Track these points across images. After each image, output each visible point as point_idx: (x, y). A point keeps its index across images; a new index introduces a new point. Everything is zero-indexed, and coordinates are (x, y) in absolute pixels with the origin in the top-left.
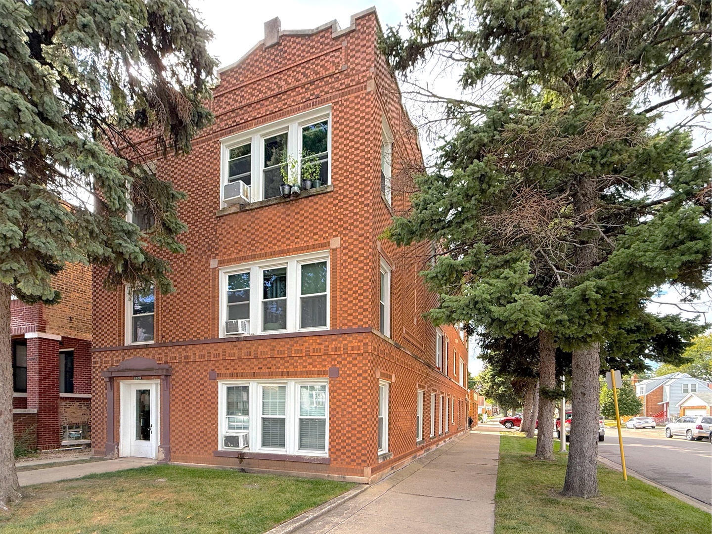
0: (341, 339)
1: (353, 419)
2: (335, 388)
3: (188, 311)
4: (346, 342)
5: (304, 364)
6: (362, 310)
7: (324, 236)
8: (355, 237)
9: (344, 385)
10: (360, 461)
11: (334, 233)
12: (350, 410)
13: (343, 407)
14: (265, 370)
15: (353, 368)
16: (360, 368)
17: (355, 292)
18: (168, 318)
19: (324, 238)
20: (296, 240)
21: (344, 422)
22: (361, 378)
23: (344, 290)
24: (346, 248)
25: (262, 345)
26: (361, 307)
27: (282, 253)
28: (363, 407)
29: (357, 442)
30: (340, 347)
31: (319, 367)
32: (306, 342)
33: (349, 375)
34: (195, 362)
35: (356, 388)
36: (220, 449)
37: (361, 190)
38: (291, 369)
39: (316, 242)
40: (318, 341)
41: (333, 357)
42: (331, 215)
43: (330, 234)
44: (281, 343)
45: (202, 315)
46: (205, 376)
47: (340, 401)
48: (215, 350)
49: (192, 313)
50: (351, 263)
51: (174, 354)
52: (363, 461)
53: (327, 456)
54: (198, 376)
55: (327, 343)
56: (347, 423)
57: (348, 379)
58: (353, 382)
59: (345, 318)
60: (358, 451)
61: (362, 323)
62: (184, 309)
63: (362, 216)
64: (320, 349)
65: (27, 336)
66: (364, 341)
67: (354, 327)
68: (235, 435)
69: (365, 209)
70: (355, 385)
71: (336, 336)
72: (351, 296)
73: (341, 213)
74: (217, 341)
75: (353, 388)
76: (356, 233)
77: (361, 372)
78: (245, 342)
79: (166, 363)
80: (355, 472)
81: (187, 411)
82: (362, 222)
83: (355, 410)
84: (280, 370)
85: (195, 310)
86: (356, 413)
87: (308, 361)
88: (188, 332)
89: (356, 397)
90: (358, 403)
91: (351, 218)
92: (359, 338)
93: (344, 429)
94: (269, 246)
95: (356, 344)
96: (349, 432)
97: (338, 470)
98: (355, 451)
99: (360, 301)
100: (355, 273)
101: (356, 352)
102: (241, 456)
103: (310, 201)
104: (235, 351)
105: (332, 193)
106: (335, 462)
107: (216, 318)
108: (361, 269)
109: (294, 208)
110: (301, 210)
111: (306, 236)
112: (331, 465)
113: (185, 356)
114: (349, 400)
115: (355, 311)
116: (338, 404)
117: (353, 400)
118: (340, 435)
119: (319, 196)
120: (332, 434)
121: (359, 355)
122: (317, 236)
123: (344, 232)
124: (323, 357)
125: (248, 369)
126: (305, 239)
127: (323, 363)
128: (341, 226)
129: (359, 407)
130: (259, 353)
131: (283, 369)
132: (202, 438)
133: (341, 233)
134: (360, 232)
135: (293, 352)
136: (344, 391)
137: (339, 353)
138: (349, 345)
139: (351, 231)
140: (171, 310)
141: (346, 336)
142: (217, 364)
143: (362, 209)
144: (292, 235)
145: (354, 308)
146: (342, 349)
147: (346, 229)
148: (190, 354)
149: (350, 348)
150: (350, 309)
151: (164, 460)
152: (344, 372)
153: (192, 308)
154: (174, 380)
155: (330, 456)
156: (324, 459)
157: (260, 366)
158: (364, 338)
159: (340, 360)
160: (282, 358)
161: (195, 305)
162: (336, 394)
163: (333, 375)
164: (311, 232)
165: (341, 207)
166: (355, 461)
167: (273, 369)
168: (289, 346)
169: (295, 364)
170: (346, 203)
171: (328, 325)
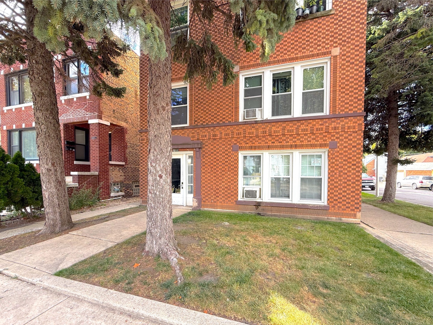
0: (339, 121)
1: (348, 178)
2: (334, 156)
3: (215, 103)
4: (343, 123)
5: (309, 139)
6: (356, 100)
7: (326, 46)
8: (351, 47)
9: (341, 154)
10: (354, 208)
11: (334, 45)
12: (346, 172)
13: (340, 169)
14: (277, 144)
15: (349, 142)
16: (354, 142)
17: (352, 87)
18: (199, 108)
19: (326, 49)
20: (303, 51)
21: (340, 180)
22: (355, 149)
23: (342, 86)
24: (343, 55)
25: (274, 126)
26: (355, 98)
27: (292, 60)
28: (357, 169)
29: (352, 194)
30: (338, 127)
31: (321, 142)
32: (310, 123)
33: (345, 147)
34: (221, 138)
35: (351, 156)
36: (239, 199)
37: (358, 12)
38: (298, 143)
39: (320, 52)
40: (320, 123)
41: (332, 134)
42: (332, 32)
43: (331, 46)
44: (290, 125)
45: (227, 105)
46: (229, 148)
47: (337, 165)
48: (237, 130)
49: (218, 104)
50: (348, 66)
51: (206, 133)
52: (356, 208)
53: (326, 204)
54: (223, 149)
55: (327, 124)
56: (343, 181)
57: (344, 149)
58: (349, 152)
59: (342, 106)
60: (352, 201)
61: (356, 109)
62: (213, 101)
63: (358, 31)
64: (322, 128)
65: (90, 122)
66: (358, 122)
67: (350, 112)
68: (254, 189)
69: (361, 26)
70: (350, 154)
71: (335, 119)
72: (348, 90)
73: (340, 30)
74: (238, 124)
75: (349, 156)
76: (353, 44)
77: (355, 144)
78: (261, 124)
79: (198, 139)
80: (349, 216)
81: (215, 173)
82: (358, 36)
83: (350, 171)
84: (289, 144)
85: (221, 102)
86: (351, 174)
87: (312, 137)
88: (215, 118)
89: (351, 162)
90: (352, 167)
91: (348, 33)
92: (354, 120)
93: (340, 185)
94: (281, 55)
95: (352, 125)
96: (344, 187)
97: (335, 214)
98: (350, 201)
99: (356, 93)
100: (352, 73)
101: (351, 130)
102: (258, 205)
103: (315, 22)
104: (253, 130)
105: (333, 16)
106: (333, 209)
107: (237, 108)
108: (357, 70)
109: (301, 27)
110: (308, 28)
111: (312, 47)
112: (330, 211)
113: (213, 135)
114: (346, 165)
115: (351, 101)
116: (335, 167)
117: (348, 165)
118: (337, 189)
119: (323, 18)
120: (330, 189)
121: (354, 132)
122: (321, 47)
123: (343, 43)
124: (324, 134)
125: (263, 144)
126: (310, 49)
127: (324, 138)
128: (340, 39)
129: (353, 169)
130: (273, 132)
131: (291, 143)
132: (226, 191)
133: (340, 44)
134: (356, 44)
135: (300, 131)
136: (341, 158)
137: (337, 131)
138: (346, 125)
139: (348, 42)
140: (202, 103)
141: (343, 119)
142: (239, 140)
143: (358, 27)
144: (300, 47)
145: (350, 98)
146: (340, 128)
147: (345, 41)
148: (218, 133)
149: (346, 128)
150: (347, 99)
151: (197, 207)
152: (342, 145)
153: (218, 100)
154: (204, 151)
155: (328, 204)
156: (325, 206)
157: (273, 141)
158: (358, 120)
159: (338, 136)
160: (291, 135)
161: (221, 98)
162: (334, 161)
163: (332, 147)
164: (315, 44)
165: (340, 26)
166: (349, 208)
167: (284, 143)
168: (296, 126)
169: (301, 139)
170: (345, 22)
171: (327, 111)
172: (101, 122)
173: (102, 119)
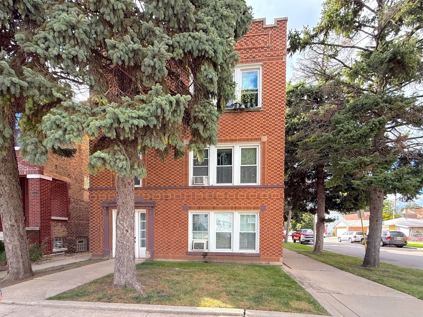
0: (267, 190)
1: (273, 233)
2: (264, 216)
3: (167, 169)
4: (270, 192)
5: (245, 203)
6: (279, 176)
7: (258, 134)
8: (275, 137)
9: (269, 215)
10: (278, 254)
11: (263, 134)
12: (272, 228)
13: (268, 226)
14: (220, 205)
15: (274, 206)
16: (278, 206)
17: (275, 166)
18: (152, 172)
19: (257, 136)
20: (240, 135)
21: (268, 234)
22: (278, 211)
23: (269, 165)
24: (269, 142)
25: (218, 191)
26: (278, 174)
27: (232, 141)
28: (280, 226)
29: (276, 244)
30: (267, 195)
31: (254, 205)
32: (246, 191)
33: (272, 210)
34: (172, 199)
35: (276, 216)
36: (189, 250)
37: (279, 113)
38: (237, 205)
39: (253, 137)
40: (254, 191)
41: (262, 200)
42: (261, 124)
43: (261, 134)
44: (231, 191)
45: (178, 172)
46: (180, 208)
47: (266, 223)
48: (187, 193)
49: (170, 170)
50: (273, 151)
51: (159, 194)
52: (279, 254)
53: (258, 252)
54: (175, 208)
55: (259, 192)
56: (270, 234)
57: (271, 211)
58: (274, 213)
59: (269, 179)
60: (276, 249)
61: (279, 183)
62: (165, 167)
63: (279, 126)
64: (255, 195)
65: (29, 176)
66: (280, 192)
67: (274, 184)
68: (201, 242)
69: (281, 123)
70: (275, 215)
71: (264, 189)
72: (273, 168)
73: (267, 123)
74: (188, 188)
75: (274, 216)
76: (276, 135)
77: (278, 208)
78: (207, 189)
79: (151, 199)
80: (274, 260)
81: (166, 228)
82: (279, 130)
83: (275, 228)
84: (230, 206)
85: (172, 168)
86: (275, 229)
87: (248, 201)
88: (167, 181)
89: (275, 221)
90: (277, 224)
91: (273, 127)
92: (277, 190)
93: (268, 238)
94: (223, 135)
95: (276, 194)
96: (271, 239)
97: (265, 260)
98: (275, 249)
99: (278, 171)
100: (276, 156)
101: (276, 198)
102: (205, 255)
103: (249, 114)
104: (201, 194)
105: (262, 112)
106: (263, 256)
107: (187, 174)
108: (279, 154)
109: (239, 116)
110: (244, 118)
111: (247, 133)
112: (261, 257)
113: (165, 196)
114: (272, 223)
115: (275, 176)
116: (265, 224)
117: (274, 223)
118: (266, 241)
119: (255, 112)
120: (261, 241)
121: (277, 199)
122: (253, 134)
123: (269, 134)
124: (256, 199)
125: (209, 205)
126: (246, 134)
127: (257, 203)
128: (267, 130)
129: (277, 226)
130: (217, 196)
131: (231, 205)
132: (177, 244)
133: (267, 134)
134: (278, 135)
135: (239, 196)
136: (269, 218)
137: (266, 198)
138: (272, 194)
139: (273, 133)
140: (154, 167)
141: (270, 189)
142: (188, 201)
143: (279, 123)
144: (238, 131)
145: (275, 174)
146: (268, 196)
147: (270, 132)
148: (169, 194)
149: (272, 196)
150: (272, 174)
151: (150, 258)
152: (269, 208)
153: (170, 167)
154: (156, 210)
155: (260, 252)
156: (257, 254)
157: (217, 203)
158: (280, 190)
159: (267, 201)
160: (232, 199)
161: (173, 165)
162: (264, 220)
163: (263, 209)
164: (250, 131)
165: (267, 120)
166: (275, 254)
167: (226, 205)
168: (236, 193)
169: (240, 203)
170: (271, 118)
171: (258, 183)
172: (43, 177)
173: (43, 174)
